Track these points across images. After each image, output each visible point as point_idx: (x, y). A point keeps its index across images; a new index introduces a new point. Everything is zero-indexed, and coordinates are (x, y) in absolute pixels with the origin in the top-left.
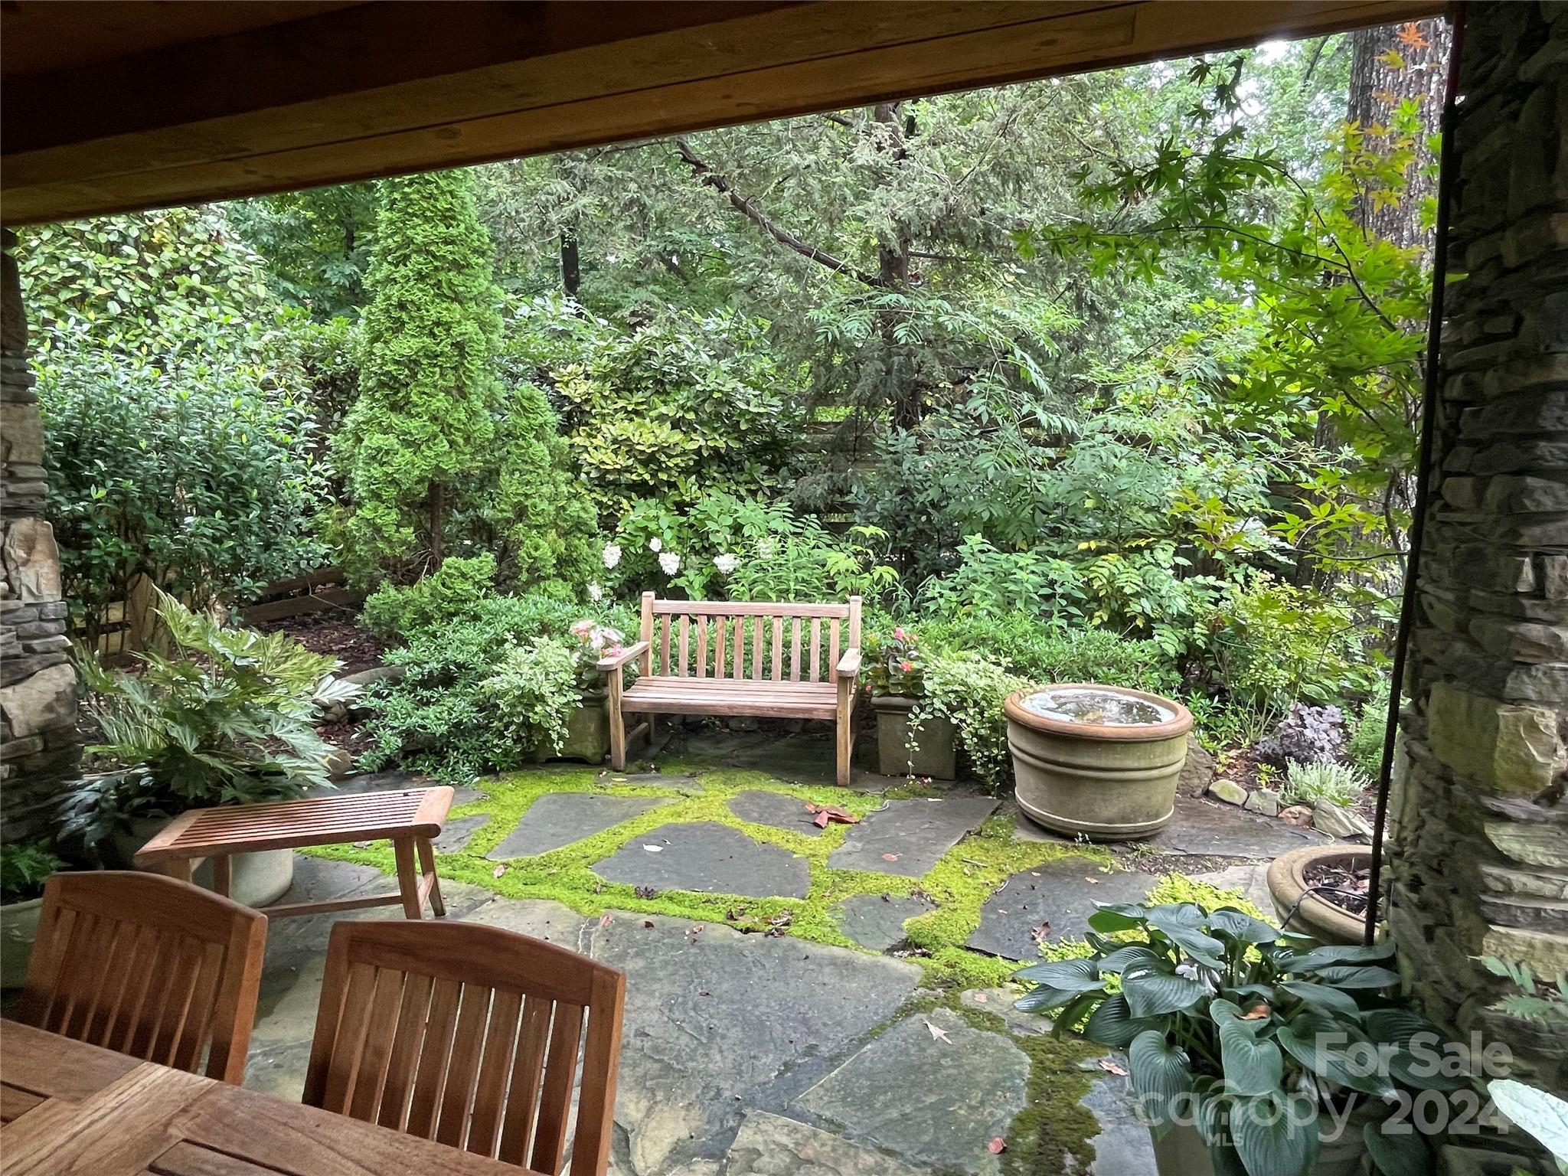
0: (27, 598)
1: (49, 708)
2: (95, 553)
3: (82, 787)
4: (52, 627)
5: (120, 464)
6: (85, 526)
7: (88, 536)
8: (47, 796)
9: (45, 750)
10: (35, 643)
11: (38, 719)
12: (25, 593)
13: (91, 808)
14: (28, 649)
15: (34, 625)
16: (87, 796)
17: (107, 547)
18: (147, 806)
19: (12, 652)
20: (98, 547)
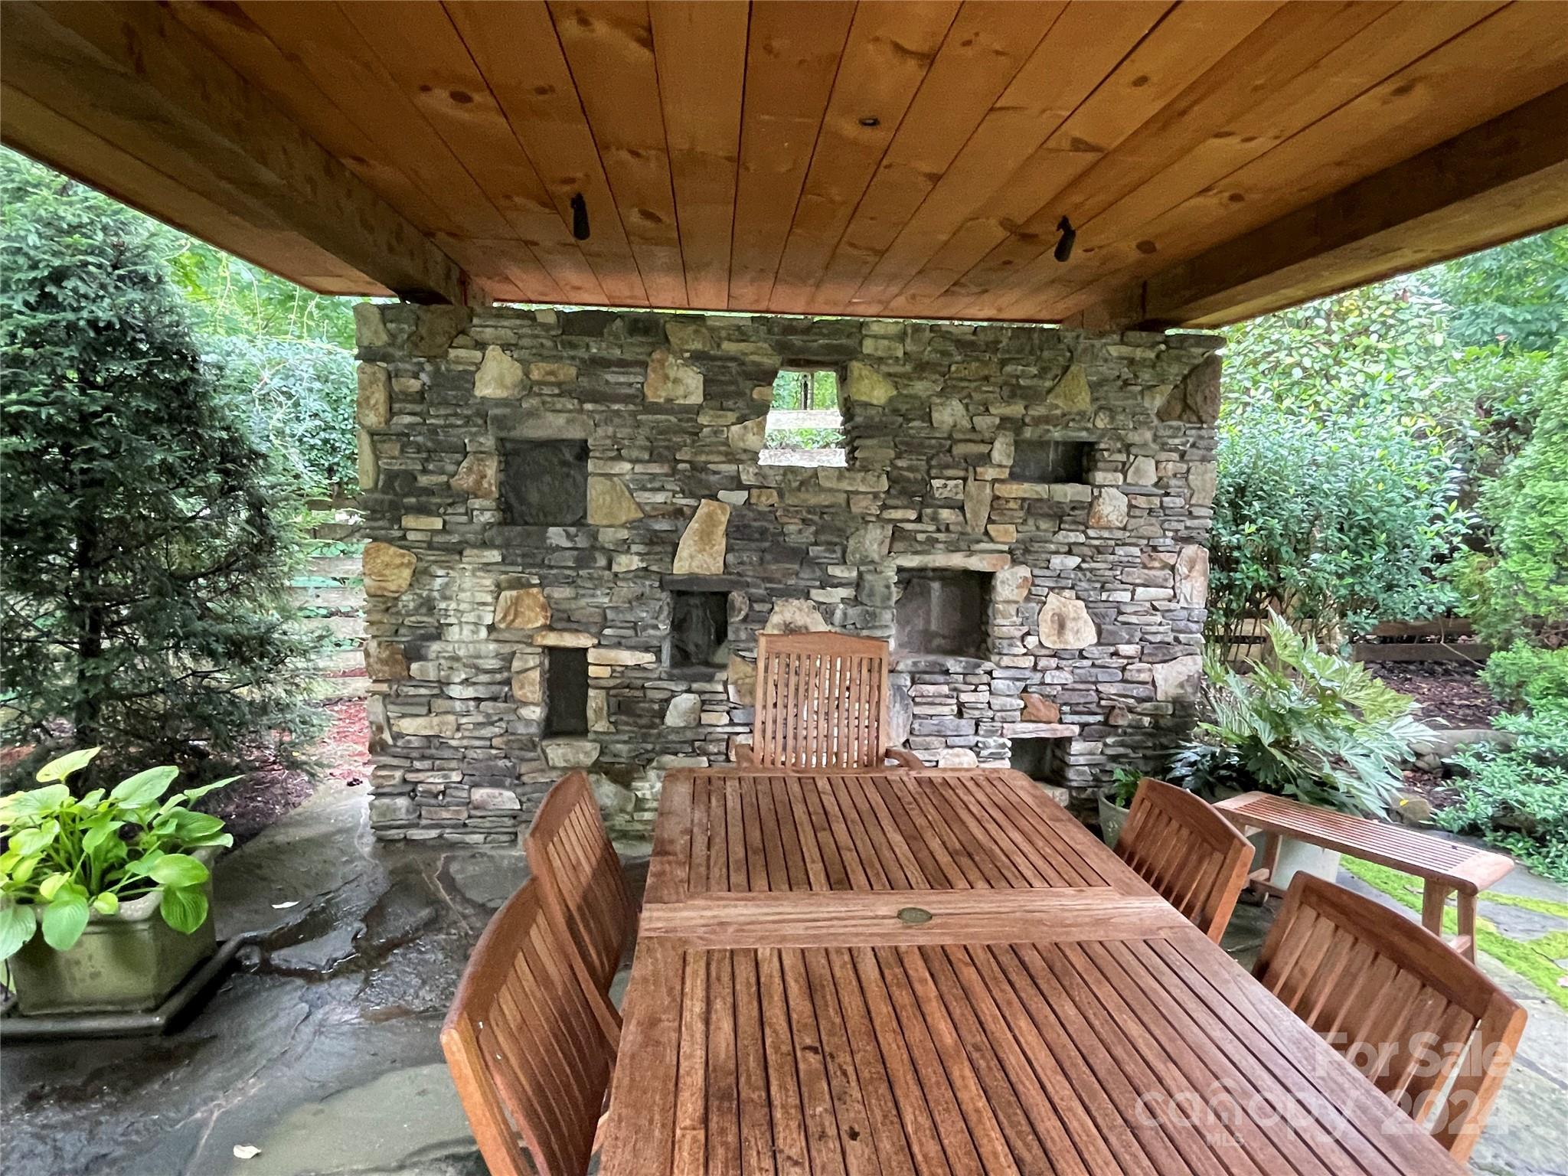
0: (1182, 603)
1: (1181, 686)
2: (1238, 575)
3: (1189, 748)
4: (1194, 627)
5: (1271, 507)
6: (1236, 554)
7: (1237, 562)
8: (1167, 748)
9: (1173, 715)
10: (1181, 637)
11: (1174, 692)
12: (1182, 599)
13: (1192, 764)
14: (1176, 639)
15: (1183, 623)
16: (1191, 756)
17: (1249, 573)
18: (1230, 778)
19: (1167, 639)
20: (1242, 571)
